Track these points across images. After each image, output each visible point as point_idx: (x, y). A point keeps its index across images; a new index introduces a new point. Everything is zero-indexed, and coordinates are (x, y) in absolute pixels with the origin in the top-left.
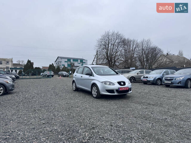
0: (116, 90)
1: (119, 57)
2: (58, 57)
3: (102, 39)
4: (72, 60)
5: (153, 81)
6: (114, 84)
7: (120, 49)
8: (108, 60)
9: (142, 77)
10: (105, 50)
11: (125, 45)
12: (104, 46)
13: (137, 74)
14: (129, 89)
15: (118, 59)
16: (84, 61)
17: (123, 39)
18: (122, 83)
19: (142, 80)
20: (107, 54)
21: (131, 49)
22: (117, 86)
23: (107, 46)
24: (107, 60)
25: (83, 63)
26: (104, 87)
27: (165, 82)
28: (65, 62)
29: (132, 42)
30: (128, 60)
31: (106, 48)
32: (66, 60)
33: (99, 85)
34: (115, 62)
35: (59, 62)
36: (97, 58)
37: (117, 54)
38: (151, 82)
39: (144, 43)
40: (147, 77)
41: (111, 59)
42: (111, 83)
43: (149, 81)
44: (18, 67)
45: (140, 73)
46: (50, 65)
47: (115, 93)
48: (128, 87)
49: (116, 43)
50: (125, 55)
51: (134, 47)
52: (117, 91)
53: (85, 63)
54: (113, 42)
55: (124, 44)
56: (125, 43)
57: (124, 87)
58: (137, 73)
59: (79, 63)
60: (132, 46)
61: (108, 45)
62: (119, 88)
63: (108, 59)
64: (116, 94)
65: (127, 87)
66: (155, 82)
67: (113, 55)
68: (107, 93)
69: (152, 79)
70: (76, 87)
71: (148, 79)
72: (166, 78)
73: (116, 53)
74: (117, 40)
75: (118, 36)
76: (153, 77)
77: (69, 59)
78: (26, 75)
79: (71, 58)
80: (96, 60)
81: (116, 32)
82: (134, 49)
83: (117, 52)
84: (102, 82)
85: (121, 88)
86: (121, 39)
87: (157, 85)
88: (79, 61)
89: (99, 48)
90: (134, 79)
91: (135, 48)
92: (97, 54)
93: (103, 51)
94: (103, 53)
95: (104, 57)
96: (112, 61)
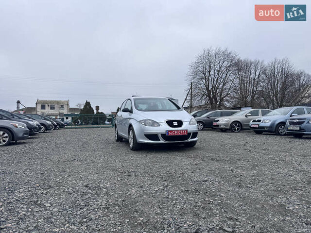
0: (161, 135)
1: (229, 92)
3: (198, 63)
5: (271, 127)
6: (159, 125)
7: (232, 77)
8: (210, 97)
9: (252, 121)
10: (204, 81)
11: (239, 70)
12: (202, 75)
13: (245, 117)
14: (189, 134)
15: (227, 95)
17: (235, 61)
18: (174, 123)
19: (250, 127)
20: (208, 89)
21: (252, 76)
22: (164, 128)
23: (207, 74)
24: (208, 98)
26: (142, 130)
27: (290, 128)
29: (253, 65)
30: (246, 97)
31: (205, 77)
33: (136, 127)
34: (222, 100)
36: (191, 95)
37: (225, 87)
38: (266, 129)
39: (276, 67)
40: (259, 121)
41: (215, 94)
42: (154, 123)
43: (263, 128)
44: (76, 113)
45: (250, 114)
46: (119, 108)
47: (160, 140)
48: (187, 130)
49: (223, 69)
50: (241, 89)
51: (257, 73)
52: (164, 136)
54: (218, 67)
55: (237, 70)
56: (239, 66)
57: (178, 131)
58: (245, 115)
60: (253, 71)
61: (210, 72)
62: (168, 132)
63: (209, 95)
64: (162, 141)
65: (184, 130)
66: (274, 130)
67: (217, 89)
68: (146, 140)
69: (268, 124)
70: (118, 134)
71: (261, 124)
72: (291, 121)
73: (224, 85)
74: (226, 63)
75: (227, 56)
76: (270, 120)
78: (84, 124)
80: (189, 98)
81: (223, 49)
82: (257, 76)
83: (226, 83)
84: (140, 122)
85: (171, 131)
86: (232, 60)
87: (279, 134)
89: (194, 78)
90: (238, 126)
91: (259, 74)
92: (191, 88)
93: (201, 82)
94: (199, 86)
95: (203, 93)
96: (216, 99)
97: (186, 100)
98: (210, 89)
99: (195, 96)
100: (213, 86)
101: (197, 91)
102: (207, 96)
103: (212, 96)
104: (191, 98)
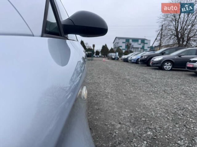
2: (116, 38)
4: (131, 41)
10: (174, 23)
12: (173, 18)
15: (195, 35)
16: (146, 42)
20: (176, 29)
23: (178, 17)
24: (176, 38)
25: (144, 43)
28: (123, 43)
31: (175, 19)
32: (124, 41)
34: (189, 39)
35: (117, 44)
36: (161, 35)
37: (193, 28)
41: (183, 35)
46: (103, 46)
53: (147, 43)
59: (139, 44)
61: (180, 15)
63: (177, 36)
67: (186, 30)
77: (127, 40)
79: (131, 38)
80: (159, 38)
88: (140, 41)
89: (165, 20)
92: (162, 30)
93: (171, 24)
94: (169, 27)
95: (172, 34)
96: (183, 39)
97: (156, 39)
98: (179, 30)
99: (164, 36)
100: (181, 27)
101: (166, 32)
102: (175, 36)
103: (180, 36)
104: (161, 37)
